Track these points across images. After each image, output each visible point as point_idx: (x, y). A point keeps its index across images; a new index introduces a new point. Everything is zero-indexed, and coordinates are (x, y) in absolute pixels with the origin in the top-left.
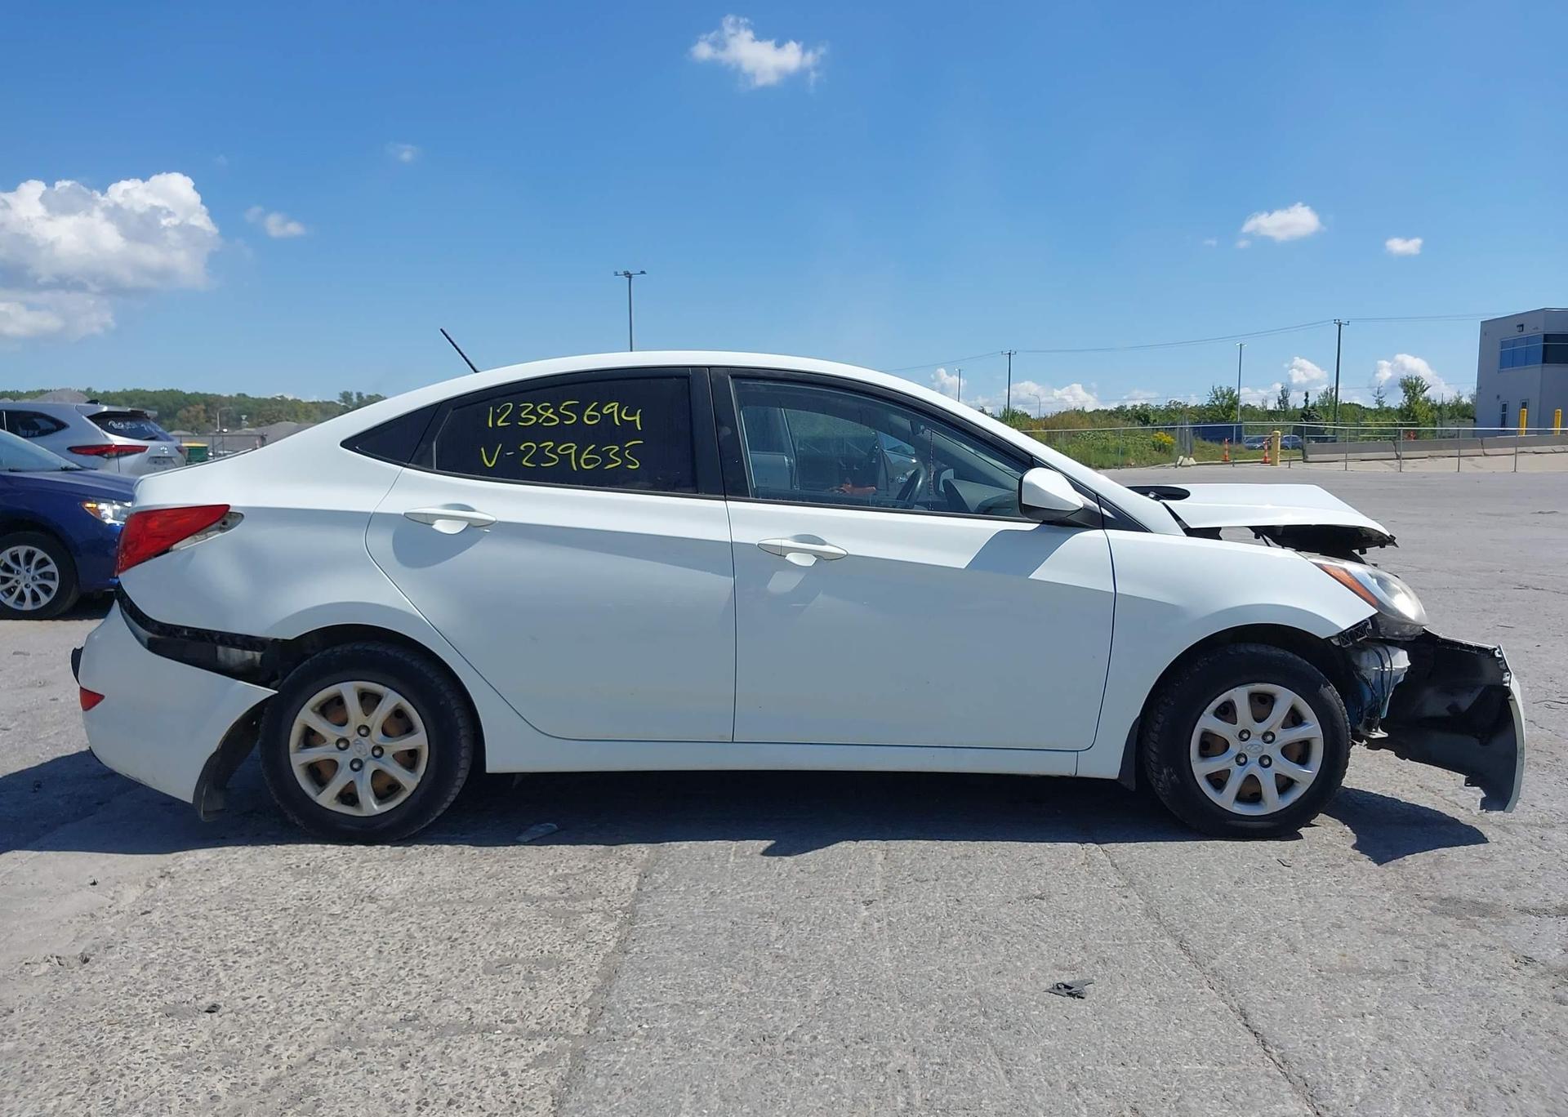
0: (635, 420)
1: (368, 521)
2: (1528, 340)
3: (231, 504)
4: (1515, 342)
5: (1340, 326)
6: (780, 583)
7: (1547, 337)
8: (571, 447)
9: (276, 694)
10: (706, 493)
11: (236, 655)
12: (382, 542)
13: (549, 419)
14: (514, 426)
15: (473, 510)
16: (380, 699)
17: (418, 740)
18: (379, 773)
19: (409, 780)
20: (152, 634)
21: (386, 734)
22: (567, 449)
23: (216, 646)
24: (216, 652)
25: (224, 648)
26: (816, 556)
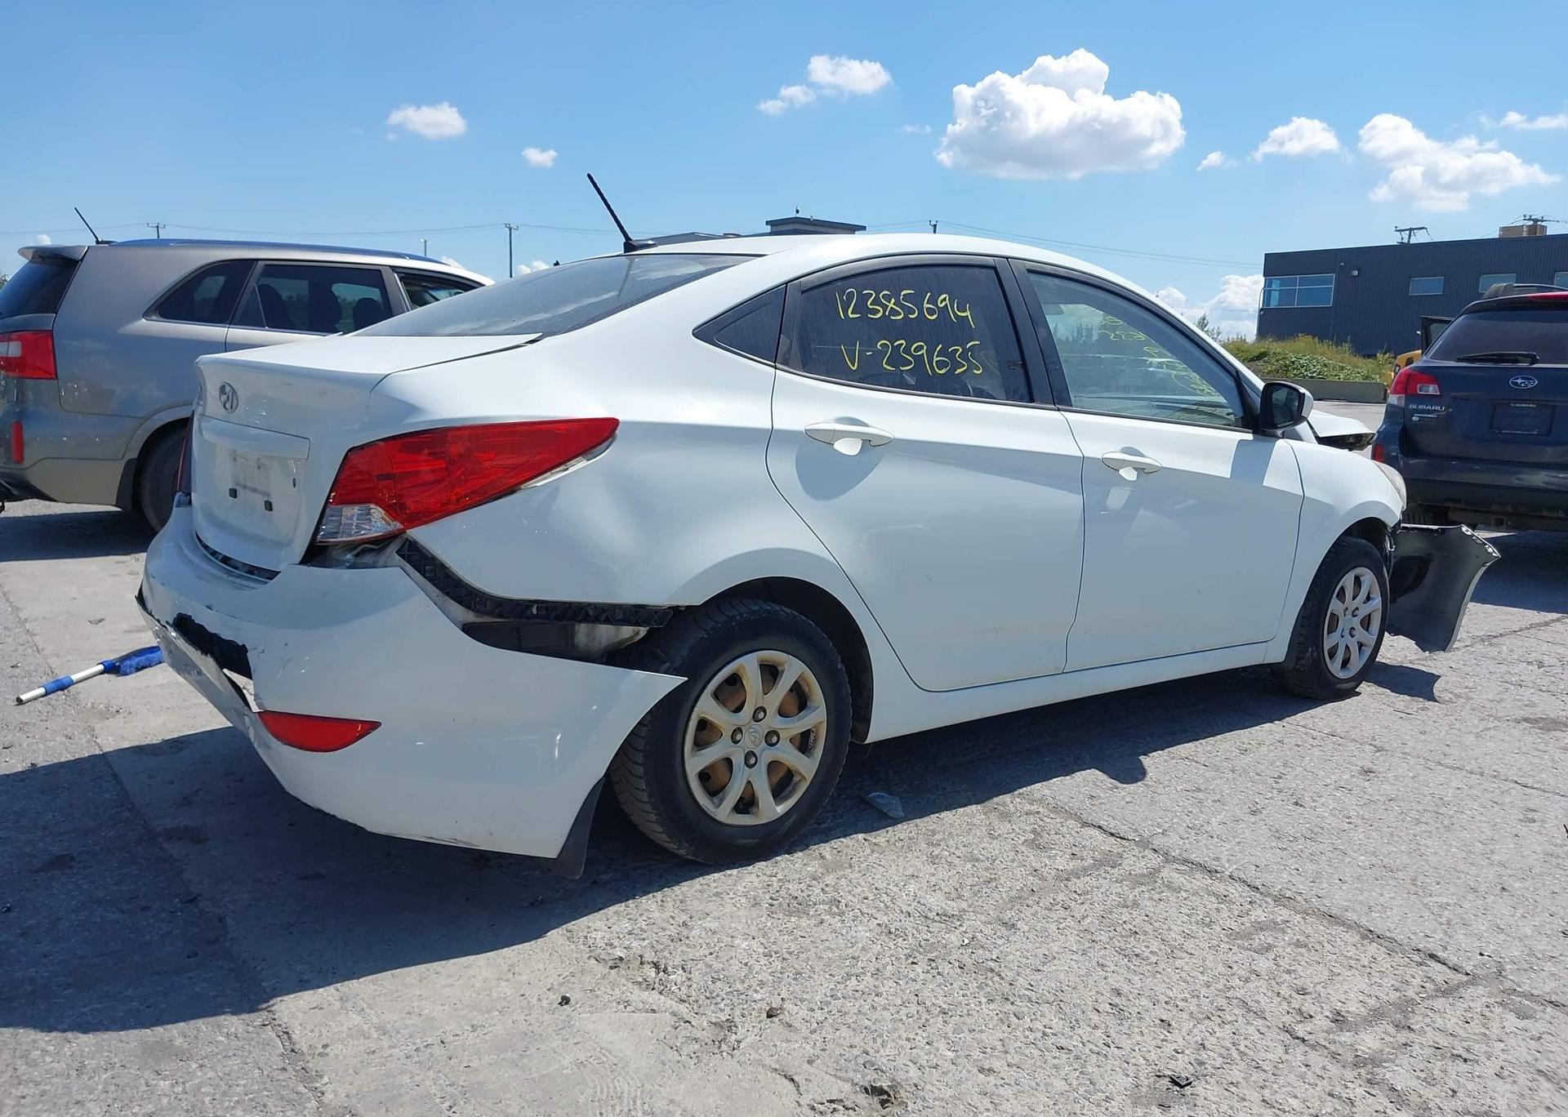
0: (967, 316)
1: (769, 439)
3: (620, 418)
5: (510, 230)
6: (1117, 499)
8: (922, 347)
9: (686, 681)
10: (1041, 403)
11: (606, 634)
12: (785, 467)
13: (894, 312)
14: (864, 318)
15: (866, 425)
16: (783, 672)
17: (817, 716)
18: (773, 766)
19: (807, 767)
20: (478, 617)
21: (782, 713)
22: (918, 349)
23: (575, 624)
24: (570, 635)
25: (590, 625)
26: (1141, 469)
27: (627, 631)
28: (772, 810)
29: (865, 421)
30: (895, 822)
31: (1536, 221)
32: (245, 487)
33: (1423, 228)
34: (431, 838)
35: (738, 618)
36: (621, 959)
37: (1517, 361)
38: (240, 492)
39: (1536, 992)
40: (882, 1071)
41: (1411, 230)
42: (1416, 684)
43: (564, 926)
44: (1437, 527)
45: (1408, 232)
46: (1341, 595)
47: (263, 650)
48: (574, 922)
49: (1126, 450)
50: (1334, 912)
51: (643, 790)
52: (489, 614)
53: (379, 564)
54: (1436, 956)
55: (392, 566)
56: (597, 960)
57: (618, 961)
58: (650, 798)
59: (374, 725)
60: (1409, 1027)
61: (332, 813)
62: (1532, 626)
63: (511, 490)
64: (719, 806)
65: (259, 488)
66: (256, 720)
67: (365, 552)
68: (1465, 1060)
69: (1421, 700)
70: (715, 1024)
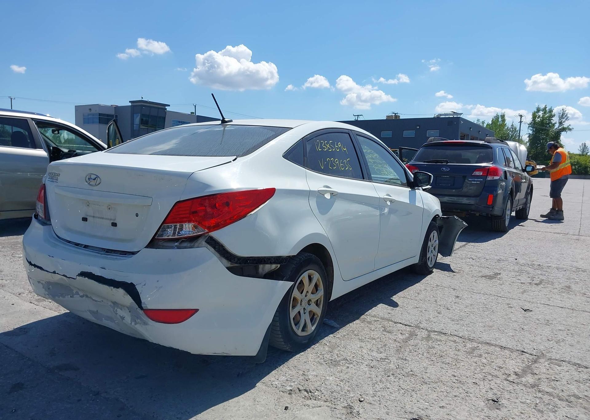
0: (346, 150)
1: (307, 194)
2: (93, 115)
3: (276, 188)
4: (89, 115)
5: (11, 99)
6: (387, 211)
7: (100, 114)
9: (293, 283)
10: (366, 179)
11: (267, 268)
12: (313, 203)
13: (329, 149)
14: (322, 151)
15: (330, 188)
16: (313, 277)
17: (321, 293)
18: (310, 312)
19: (318, 311)
20: (232, 264)
21: (312, 293)
22: (337, 161)
23: (259, 265)
24: (257, 269)
25: (263, 265)
26: (391, 201)
27: (274, 266)
28: (311, 328)
29: (330, 186)
30: (338, 329)
31: (395, 114)
32: (90, 216)
33: (362, 115)
34: (215, 353)
35: (303, 259)
36: (291, 390)
37: (442, 163)
38: (89, 219)
39: (557, 359)
40: (412, 413)
41: (358, 116)
42: (446, 268)
43: (260, 381)
44: (446, 217)
45: (357, 116)
46: (430, 241)
47: (145, 284)
48: (263, 380)
49: (388, 195)
50: (488, 342)
51: (278, 326)
52: (236, 263)
53: (195, 247)
54: (524, 351)
55: (202, 247)
56: (283, 392)
57: (290, 391)
58: (280, 329)
59: (197, 310)
60: (535, 374)
61: (177, 348)
62: (461, 247)
63: (244, 216)
64: (299, 329)
65: (104, 217)
66: (142, 313)
67: (183, 241)
68: (557, 381)
69: (451, 272)
70: (344, 407)
